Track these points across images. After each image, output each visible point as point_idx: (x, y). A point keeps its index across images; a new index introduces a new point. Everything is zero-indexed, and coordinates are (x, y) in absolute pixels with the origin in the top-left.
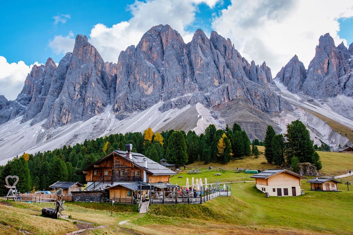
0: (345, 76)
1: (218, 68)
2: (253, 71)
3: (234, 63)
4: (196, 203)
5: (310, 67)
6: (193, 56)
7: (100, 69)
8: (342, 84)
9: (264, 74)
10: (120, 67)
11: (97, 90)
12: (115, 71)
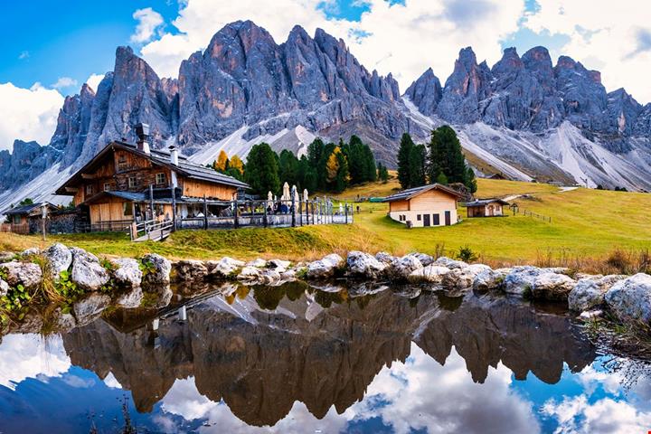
0: (486, 101)
1: (326, 77)
2: (375, 84)
3: (349, 70)
4: (282, 226)
5: (446, 85)
6: (289, 62)
7: (154, 87)
8: (482, 110)
9: (389, 89)
10: (182, 82)
11: (152, 117)
12: (176, 89)
